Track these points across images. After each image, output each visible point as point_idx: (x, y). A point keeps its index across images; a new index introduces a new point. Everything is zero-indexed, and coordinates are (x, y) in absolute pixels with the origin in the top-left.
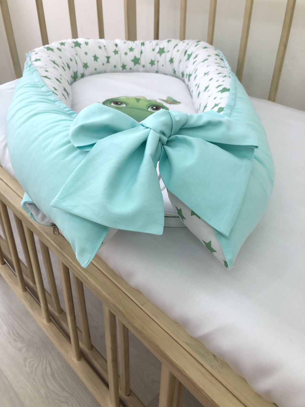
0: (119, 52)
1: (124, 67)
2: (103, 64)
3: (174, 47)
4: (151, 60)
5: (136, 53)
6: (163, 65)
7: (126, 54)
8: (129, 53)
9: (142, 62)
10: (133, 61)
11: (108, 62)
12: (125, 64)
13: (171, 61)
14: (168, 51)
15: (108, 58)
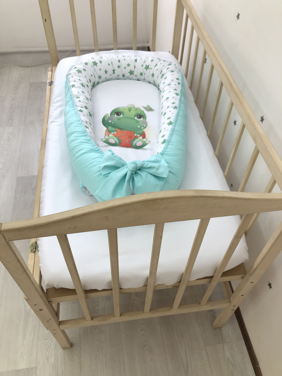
0: (121, 67)
1: (124, 76)
2: (111, 75)
3: (155, 66)
4: (141, 73)
5: (131, 68)
6: (148, 77)
7: (125, 68)
8: (127, 68)
9: (135, 73)
10: (129, 72)
11: (114, 73)
12: (124, 74)
13: (153, 75)
14: (151, 69)
15: (114, 71)
